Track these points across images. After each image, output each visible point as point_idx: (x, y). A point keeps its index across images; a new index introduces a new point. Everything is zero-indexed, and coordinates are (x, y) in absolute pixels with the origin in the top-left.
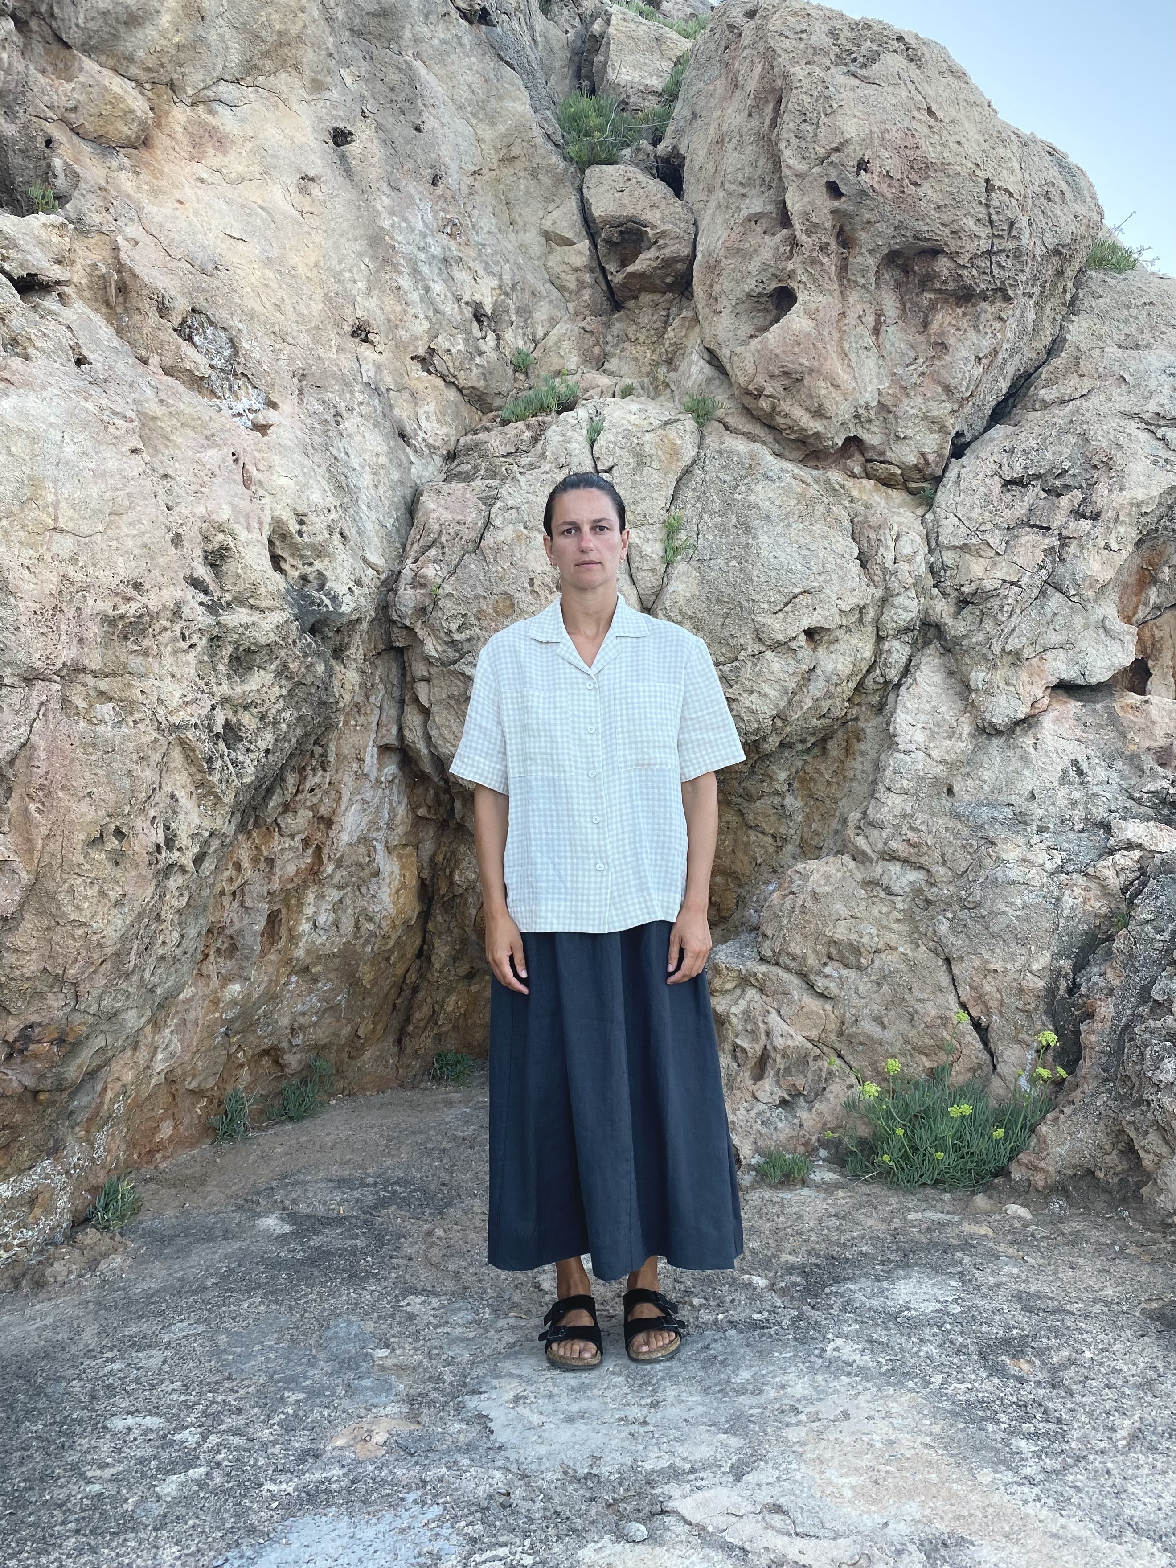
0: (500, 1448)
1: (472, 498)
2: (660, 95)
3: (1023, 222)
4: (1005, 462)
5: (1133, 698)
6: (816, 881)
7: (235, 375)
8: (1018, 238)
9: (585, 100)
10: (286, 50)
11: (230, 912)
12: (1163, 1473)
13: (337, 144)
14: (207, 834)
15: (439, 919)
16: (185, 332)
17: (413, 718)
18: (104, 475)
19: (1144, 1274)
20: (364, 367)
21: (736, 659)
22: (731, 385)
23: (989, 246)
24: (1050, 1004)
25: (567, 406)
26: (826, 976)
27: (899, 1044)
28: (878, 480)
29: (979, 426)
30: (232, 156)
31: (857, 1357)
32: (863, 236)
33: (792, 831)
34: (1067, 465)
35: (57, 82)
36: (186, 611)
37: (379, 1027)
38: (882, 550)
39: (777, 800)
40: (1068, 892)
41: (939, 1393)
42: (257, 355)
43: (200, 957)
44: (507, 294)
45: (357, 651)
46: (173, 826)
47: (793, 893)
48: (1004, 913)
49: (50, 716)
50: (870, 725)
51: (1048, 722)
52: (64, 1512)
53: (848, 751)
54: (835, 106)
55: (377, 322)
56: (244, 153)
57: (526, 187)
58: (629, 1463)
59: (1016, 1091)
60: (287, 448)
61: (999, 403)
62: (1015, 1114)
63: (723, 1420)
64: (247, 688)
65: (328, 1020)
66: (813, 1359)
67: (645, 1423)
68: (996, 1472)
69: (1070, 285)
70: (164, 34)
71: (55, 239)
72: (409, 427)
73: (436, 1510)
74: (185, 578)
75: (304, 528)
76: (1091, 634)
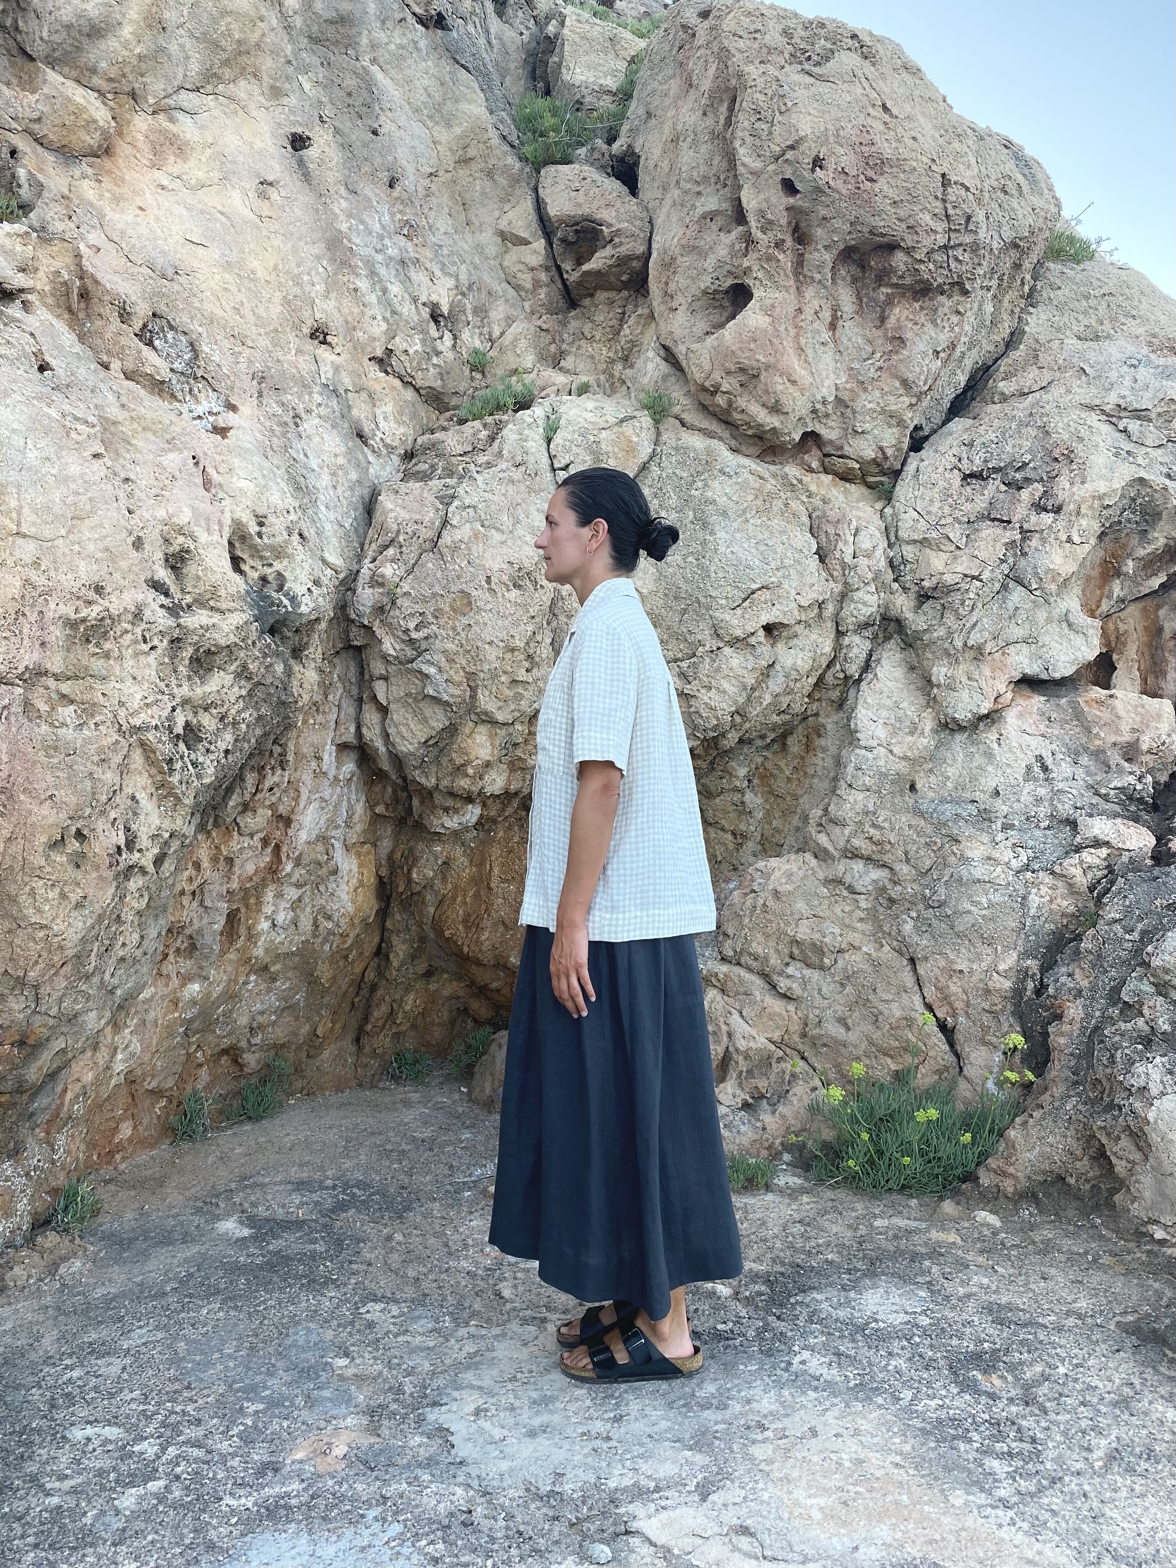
0: (461, 1463)
1: (430, 498)
2: (615, 94)
3: (980, 216)
4: (965, 456)
5: (1098, 692)
6: (776, 878)
7: (196, 378)
8: (976, 232)
9: (540, 100)
10: (245, 58)
11: (190, 912)
12: (1142, 1496)
13: (295, 149)
14: (167, 835)
15: (398, 916)
16: (146, 336)
17: (371, 717)
18: (66, 480)
19: (1118, 1286)
20: (323, 369)
21: (694, 655)
22: (687, 381)
23: (945, 241)
24: (1017, 1005)
25: (523, 404)
26: (789, 977)
27: (863, 1046)
28: (836, 474)
29: (938, 419)
30: (192, 163)
31: (825, 1371)
32: (819, 232)
33: (752, 828)
34: (1027, 458)
35: (21, 94)
36: (147, 614)
37: (338, 1025)
38: (840, 545)
39: (737, 797)
40: (1034, 891)
41: (909, 1411)
42: (216, 358)
43: (159, 958)
44: (463, 294)
45: (316, 650)
46: (134, 827)
47: (754, 891)
48: (969, 912)
49: (13, 719)
50: (830, 721)
51: (1011, 718)
52: (23, 1526)
53: (808, 747)
54: (790, 104)
55: (335, 324)
56: (204, 160)
57: (482, 188)
58: (593, 1481)
59: (984, 1094)
60: (247, 451)
61: (957, 397)
62: (983, 1118)
63: (688, 1436)
64: (207, 689)
65: (287, 1018)
66: (779, 1372)
67: (608, 1439)
68: (969, 1494)
69: (1028, 277)
70: (126, 45)
71: (19, 248)
72: (367, 428)
73: (396, 1528)
74: (146, 581)
75: (264, 529)
76: (1054, 628)
